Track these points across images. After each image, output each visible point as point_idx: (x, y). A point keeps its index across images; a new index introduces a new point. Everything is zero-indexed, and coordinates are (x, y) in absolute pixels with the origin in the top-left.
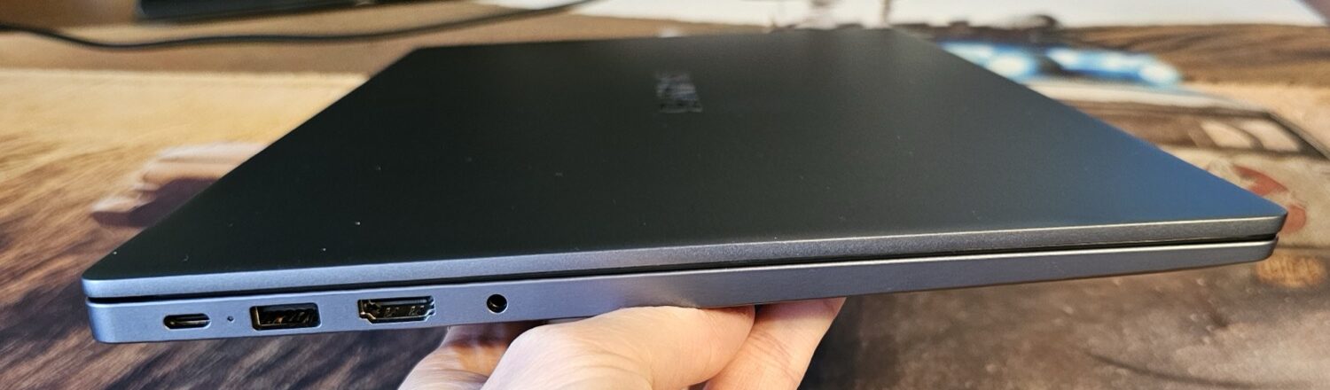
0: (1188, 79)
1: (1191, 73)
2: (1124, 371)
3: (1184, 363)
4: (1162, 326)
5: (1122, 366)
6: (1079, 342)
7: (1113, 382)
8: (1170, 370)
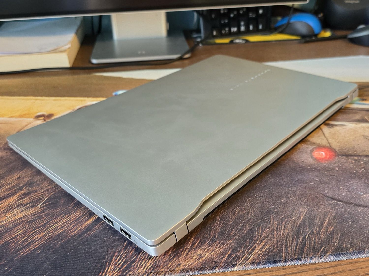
2: (341, 203)
3: (367, 201)
4: (357, 186)
5: (340, 201)
6: (322, 191)
7: (336, 207)
8: (361, 203)
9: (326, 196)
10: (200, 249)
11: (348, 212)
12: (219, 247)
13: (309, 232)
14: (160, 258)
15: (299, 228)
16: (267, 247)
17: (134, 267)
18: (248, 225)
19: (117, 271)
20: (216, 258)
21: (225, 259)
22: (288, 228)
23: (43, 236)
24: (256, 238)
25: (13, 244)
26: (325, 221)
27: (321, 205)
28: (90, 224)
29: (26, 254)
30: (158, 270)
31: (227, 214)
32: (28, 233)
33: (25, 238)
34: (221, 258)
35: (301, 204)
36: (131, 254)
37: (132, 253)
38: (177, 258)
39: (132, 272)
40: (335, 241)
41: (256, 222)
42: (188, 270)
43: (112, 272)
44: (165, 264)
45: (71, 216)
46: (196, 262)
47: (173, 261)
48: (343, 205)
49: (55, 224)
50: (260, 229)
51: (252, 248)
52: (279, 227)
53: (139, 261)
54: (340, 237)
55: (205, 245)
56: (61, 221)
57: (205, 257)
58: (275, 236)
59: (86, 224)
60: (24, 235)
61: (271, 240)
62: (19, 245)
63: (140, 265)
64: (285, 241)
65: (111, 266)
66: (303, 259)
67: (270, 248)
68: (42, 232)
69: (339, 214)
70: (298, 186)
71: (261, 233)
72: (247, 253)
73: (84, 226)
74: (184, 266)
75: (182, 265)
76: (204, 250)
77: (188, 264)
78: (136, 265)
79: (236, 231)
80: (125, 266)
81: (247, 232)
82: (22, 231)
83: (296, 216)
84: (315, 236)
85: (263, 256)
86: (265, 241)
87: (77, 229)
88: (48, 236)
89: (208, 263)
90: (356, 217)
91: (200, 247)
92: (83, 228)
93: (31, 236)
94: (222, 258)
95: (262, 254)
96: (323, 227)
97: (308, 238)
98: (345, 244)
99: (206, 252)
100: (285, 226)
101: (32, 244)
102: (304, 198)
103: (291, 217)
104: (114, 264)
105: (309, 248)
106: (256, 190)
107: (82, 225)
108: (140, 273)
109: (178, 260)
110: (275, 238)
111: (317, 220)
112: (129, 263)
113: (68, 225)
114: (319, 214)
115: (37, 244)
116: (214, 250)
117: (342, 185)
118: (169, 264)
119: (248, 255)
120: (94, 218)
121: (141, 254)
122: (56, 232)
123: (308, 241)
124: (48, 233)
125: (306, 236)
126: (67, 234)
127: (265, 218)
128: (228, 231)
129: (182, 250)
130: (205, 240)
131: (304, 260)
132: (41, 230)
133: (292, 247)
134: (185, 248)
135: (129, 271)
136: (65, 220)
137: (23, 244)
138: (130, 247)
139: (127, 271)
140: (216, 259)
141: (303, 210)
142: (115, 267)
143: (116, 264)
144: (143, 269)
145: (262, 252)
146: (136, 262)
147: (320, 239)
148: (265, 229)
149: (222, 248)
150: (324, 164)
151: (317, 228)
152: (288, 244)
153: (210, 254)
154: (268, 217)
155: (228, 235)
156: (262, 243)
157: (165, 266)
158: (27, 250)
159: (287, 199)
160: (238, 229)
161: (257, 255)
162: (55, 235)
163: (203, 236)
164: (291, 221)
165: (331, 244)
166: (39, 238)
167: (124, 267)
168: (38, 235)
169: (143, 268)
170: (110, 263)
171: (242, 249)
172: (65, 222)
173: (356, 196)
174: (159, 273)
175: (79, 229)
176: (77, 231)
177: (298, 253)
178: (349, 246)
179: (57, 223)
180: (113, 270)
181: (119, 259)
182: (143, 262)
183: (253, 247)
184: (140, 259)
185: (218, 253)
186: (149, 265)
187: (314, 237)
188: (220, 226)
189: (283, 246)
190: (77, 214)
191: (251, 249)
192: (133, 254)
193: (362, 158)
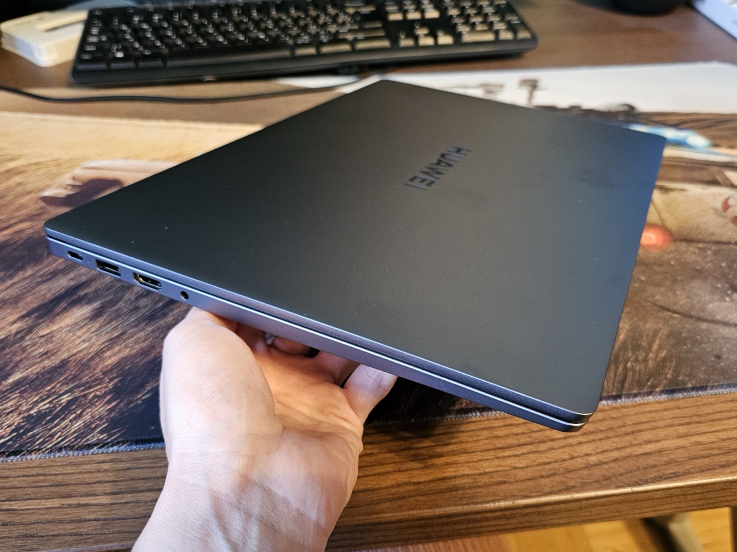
0: (716, 145)
1: (718, 142)
2: (677, 315)
3: (714, 313)
4: (701, 290)
6: (650, 298)
7: (670, 322)
8: (706, 317)
9: (656, 305)
11: (687, 329)
13: (632, 359)
15: (617, 352)
26: (655, 342)
27: (648, 318)
40: (667, 371)
48: (679, 318)
54: (675, 366)
66: (623, 396)
69: (673, 333)
96: (651, 352)
97: (630, 366)
98: (681, 376)
105: (632, 381)
111: (643, 341)
114: (645, 332)
123: (630, 372)
125: (627, 364)
131: (625, 398)
141: (624, 325)
147: (646, 369)
150: (653, 253)
151: (643, 352)
165: (662, 375)
173: (699, 305)
177: (617, 389)
178: (687, 378)
187: (639, 365)
193: (709, 245)
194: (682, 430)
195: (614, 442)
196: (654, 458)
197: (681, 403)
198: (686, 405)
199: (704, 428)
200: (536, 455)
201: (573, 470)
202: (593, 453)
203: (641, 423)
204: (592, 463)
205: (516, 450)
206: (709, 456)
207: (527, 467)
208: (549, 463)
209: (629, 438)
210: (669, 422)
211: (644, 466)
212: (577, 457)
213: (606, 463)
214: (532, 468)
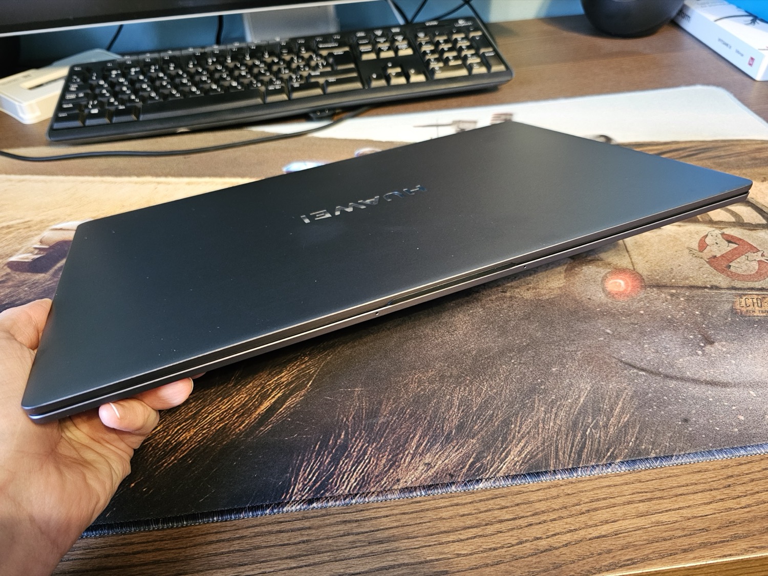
2: (644, 373)
3: (684, 369)
4: (671, 343)
5: (643, 370)
6: (615, 353)
7: (636, 381)
8: (675, 373)
9: (621, 361)
10: (429, 454)
11: (653, 389)
12: (456, 451)
13: (592, 425)
14: (369, 469)
15: (577, 418)
16: (528, 451)
17: (331, 485)
18: (501, 413)
19: (307, 492)
20: (452, 469)
21: (465, 470)
22: (560, 418)
23: (194, 435)
24: (512, 434)
25: (150, 449)
26: (618, 405)
27: (612, 377)
28: (262, 413)
29: (171, 465)
30: (367, 490)
31: (469, 395)
32: (171, 429)
33: (167, 439)
34: (459, 468)
35: (582, 375)
36: (326, 463)
37: (327, 461)
38: (394, 469)
39: (330, 492)
40: (629, 438)
41: (512, 407)
42: (410, 489)
43: (299, 493)
44: (377, 479)
45: (233, 400)
46: (423, 476)
47: (389, 474)
48: (647, 376)
49: (209, 413)
50: (519, 420)
51: (506, 452)
52: (547, 416)
53: (339, 475)
54: (639, 432)
55: (436, 447)
56: (219, 409)
57: (436, 467)
58: (540, 431)
59: (257, 413)
60: (165, 434)
61: (534, 437)
62: (159, 451)
63: (341, 481)
64: (554, 439)
65: (297, 483)
66: (580, 469)
67: (533, 451)
68: (191, 427)
69: (639, 393)
70: (579, 344)
71: (520, 427)
72: (499, 460)
73: (253, 417)
74: (406, 482)
75: (401, 481)
76: (435, 455)
77: (410, 478)
78: (334, 481)
79: (482, 423)
80: (319, 484)
81: (498, 425)
82: (162, 426)
83: (574, 397)
84: (601, 432)
85: (521, 465)
86: (525, 439)
87: (243, 422)
88: (201, 435)
89: (441, 477)
90: (665, 398)
91: (429, 450)
92: (253, 420)
93: (175, 435)
94: (462, 468)
95: (520, 462)
96: (613, 416)
97: (589, 434)
98: (644, 444)
99: (437, 459)
100: (556, 414)
101: (179, 449)
102: (587, 366)
103: (566, 398)
104: (302, 479)
105: (591, 451)
106: (513, 351)
107: (250, 415)
108: (341, 494)
109: (397, 472)
110: (540, 435)
111: (605, 404)
112: (324, 478)
113: (230, 415)
114: (609, 393)
115: (186, 448)
116: (449, 455)
117: (647, 341)
118: (382, 479)
119: (499, 463)
120: (268, 404)
121: (341, 463)
122: (213, 428)
123: (589, 440)
124: (201, 430)
125: (587, 431)
126: (229, 430)
127: (525, 401)
128: (470, 424)
129: (401, 455)
130: (435, 439)
131: (581, 471)
132: (191, 424)
133: (566, 450)
134: (406, 453)
135: (326, 491)
136: (223, 407)
137: (166, 448)
138: (325, 451)
139: (323, 491)
140: (453, 471)
141: (586, 386)
142: (304, 485)
143: (305, 480)
144: (346, 489)
145: (520, 458)
146: (335, 476)
147: (607, 437)
148: (525, 420)
149: (462, 451)
150: (622, 302)
151: (605, 417)
152: (560, 445)
153: (443, 462)
154: (530, 398)
155: (471, 430)
156: (520, 443)
157: (377, 483)
158: (173, 458)
159: (560, 368)
160: (485, 419)
161: (513, 464)
162: (211, 433)
163: (433, 433)
164: (565, 406)
165: (624, 443)
166: (188, 438)
167: (317, 486)
168: (187, 433)
169: (345, 486)
170: (296, 479)
171: (491, 454)
172: (224, 410)
173: (668, 361)
174: (369, 495)
175: (247, 422)
176: (243, 425)
177: (573, 461)
178: (651, 447)
179: (213, 413)
180: (301, 489)
181: (309, 472)
182: (345, 477)
183: (507, 450)
184: (341, 472)
185: (455, 460)
186: (354, 481)
187: (599, 432)
188: (458, 415)
189: (552, 447)
190: (242, 397)
191: (504, 454)
192: (330, 462)
193: (683, 291)
194: (642, 507)
195: (567, 523)
196: (609, 542)
197: (643, 476)
198: (648, 478)
199: (666, 504)
200: (482, 540)
201: (521, 558)
202: (544, 536)
203: (598, 500)
204: (542, 549)
205: (460, 534)
206: (670, 539)
207: (471, 554)
208: (495, 549)
209: (583, 518)
210: (628, 498)
211: (599, 551)
212: (526, 541)
213: (556, 548)
214: (477, 555)
